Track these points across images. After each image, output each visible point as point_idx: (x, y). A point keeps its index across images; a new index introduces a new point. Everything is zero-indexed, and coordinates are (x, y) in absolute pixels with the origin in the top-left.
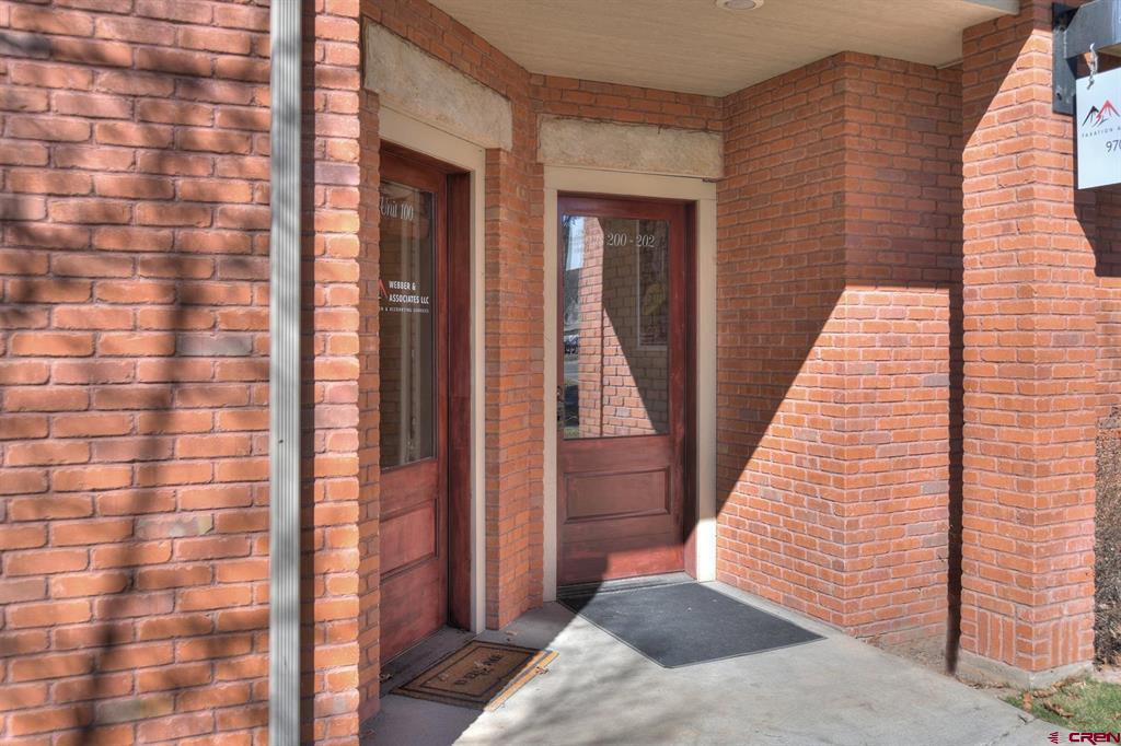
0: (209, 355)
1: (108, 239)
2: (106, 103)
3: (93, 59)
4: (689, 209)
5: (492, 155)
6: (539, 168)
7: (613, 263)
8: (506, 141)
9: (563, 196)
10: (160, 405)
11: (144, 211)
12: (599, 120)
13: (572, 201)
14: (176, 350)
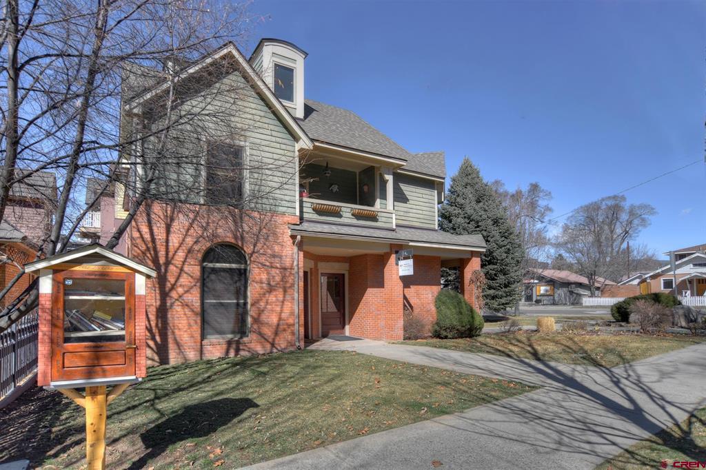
0: (288, 297)
1: (278, 286)
2: (278, 272)
3: (277, 268)
4: (343, 275)
5: (311, 269)
6: (318, 270)
7: (329, 283)
8: (313, 267)
9: (322, 274)
10: (283, 302)
11: (281, 283)
12: (328, 262)
13: (323, 274)
14: (284, 297)
